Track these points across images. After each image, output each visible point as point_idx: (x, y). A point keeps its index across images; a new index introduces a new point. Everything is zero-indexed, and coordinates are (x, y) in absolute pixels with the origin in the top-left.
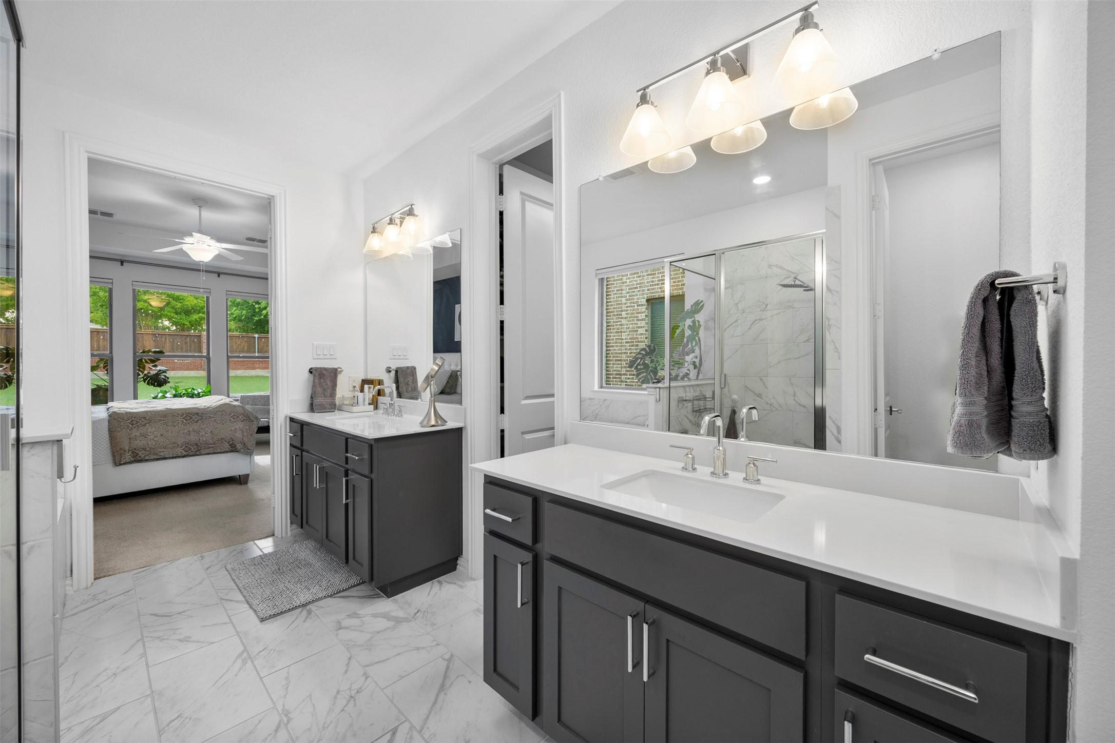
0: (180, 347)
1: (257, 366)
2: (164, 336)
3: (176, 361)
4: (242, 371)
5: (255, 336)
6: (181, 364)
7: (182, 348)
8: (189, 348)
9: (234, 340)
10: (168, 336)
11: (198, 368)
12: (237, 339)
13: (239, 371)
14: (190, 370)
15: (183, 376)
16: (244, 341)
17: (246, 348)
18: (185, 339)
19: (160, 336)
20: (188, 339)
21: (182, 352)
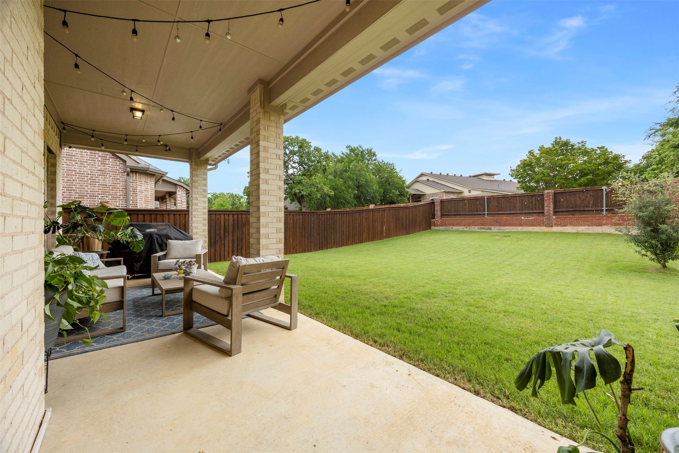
0: (527, 206)
1: (604, 222)
2: (515, 198)
3: (523, 218)
4: (585, 227)
5: (602, 188)
6: (526, 220)
7: (529, 206)
8: (534, 206)
9: (578, 195)
10: (518, 198)
11: (540, 225)
12: (581, 194)
13: (582, 227)
14: (534, 226)
15: (528, 231)
16: (589, 196)
17: (591, 202)
18: (531, 198)
19: (513, 198)
20: (534, 199)
21: (529, 210)
